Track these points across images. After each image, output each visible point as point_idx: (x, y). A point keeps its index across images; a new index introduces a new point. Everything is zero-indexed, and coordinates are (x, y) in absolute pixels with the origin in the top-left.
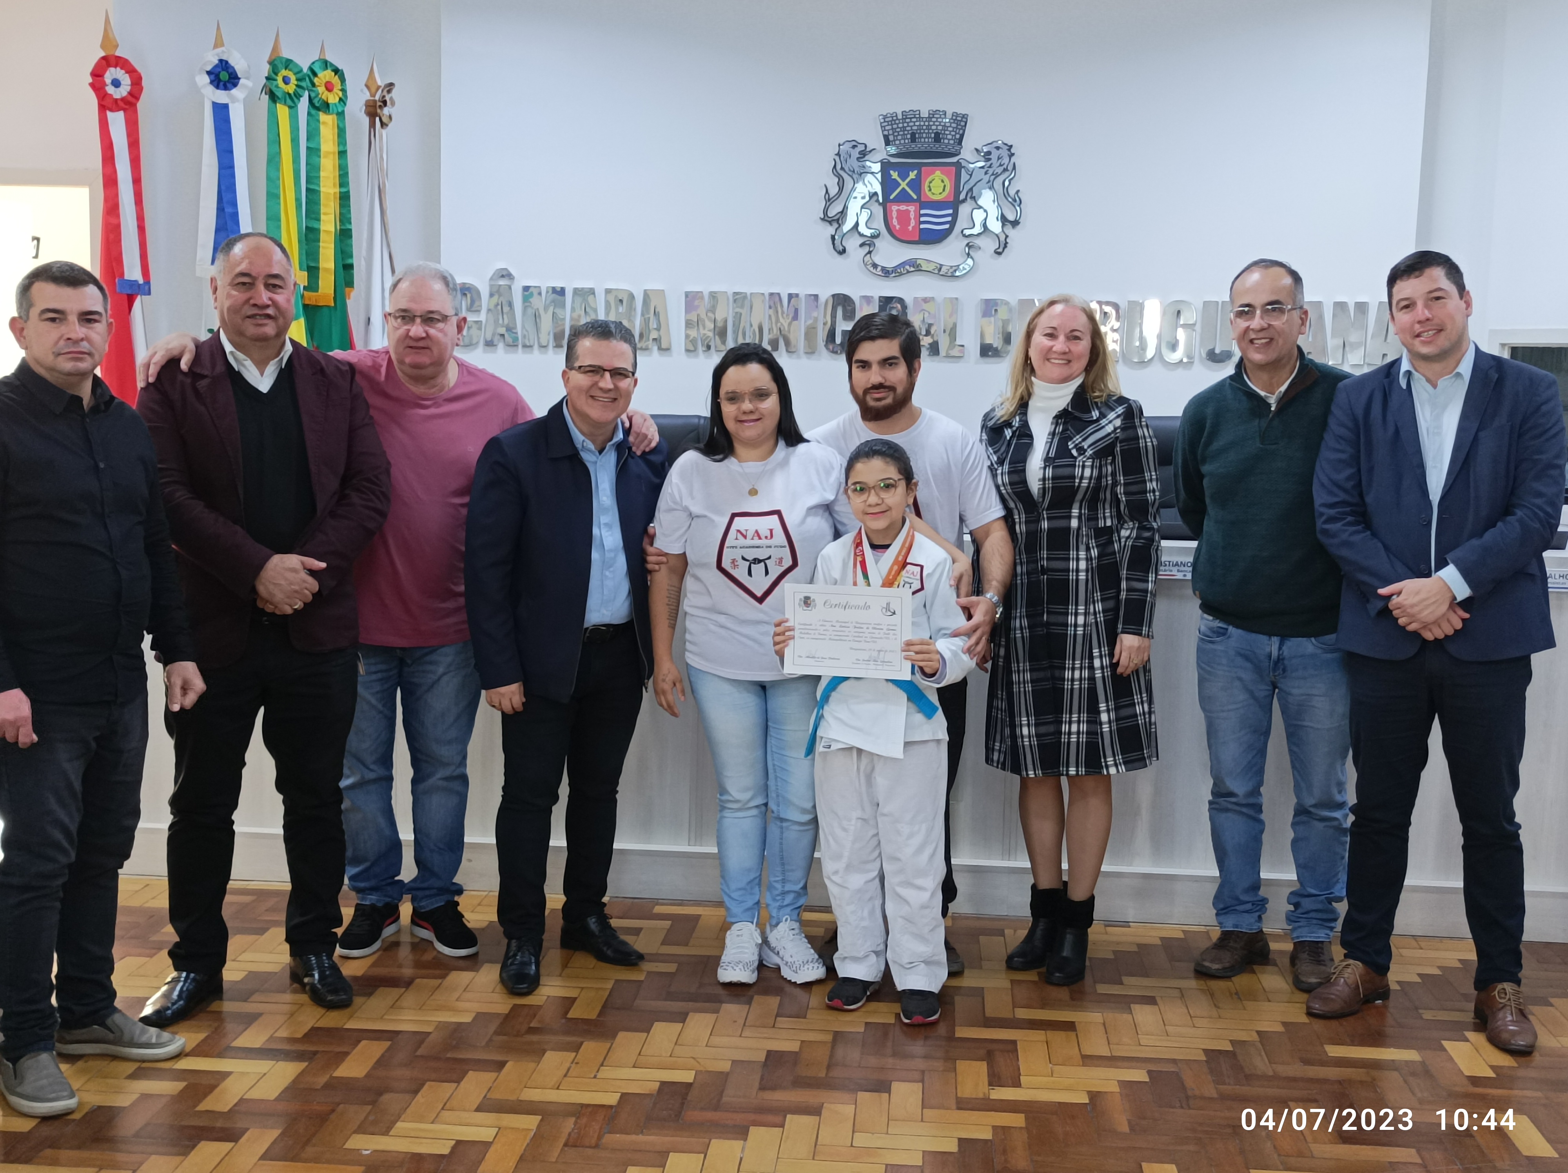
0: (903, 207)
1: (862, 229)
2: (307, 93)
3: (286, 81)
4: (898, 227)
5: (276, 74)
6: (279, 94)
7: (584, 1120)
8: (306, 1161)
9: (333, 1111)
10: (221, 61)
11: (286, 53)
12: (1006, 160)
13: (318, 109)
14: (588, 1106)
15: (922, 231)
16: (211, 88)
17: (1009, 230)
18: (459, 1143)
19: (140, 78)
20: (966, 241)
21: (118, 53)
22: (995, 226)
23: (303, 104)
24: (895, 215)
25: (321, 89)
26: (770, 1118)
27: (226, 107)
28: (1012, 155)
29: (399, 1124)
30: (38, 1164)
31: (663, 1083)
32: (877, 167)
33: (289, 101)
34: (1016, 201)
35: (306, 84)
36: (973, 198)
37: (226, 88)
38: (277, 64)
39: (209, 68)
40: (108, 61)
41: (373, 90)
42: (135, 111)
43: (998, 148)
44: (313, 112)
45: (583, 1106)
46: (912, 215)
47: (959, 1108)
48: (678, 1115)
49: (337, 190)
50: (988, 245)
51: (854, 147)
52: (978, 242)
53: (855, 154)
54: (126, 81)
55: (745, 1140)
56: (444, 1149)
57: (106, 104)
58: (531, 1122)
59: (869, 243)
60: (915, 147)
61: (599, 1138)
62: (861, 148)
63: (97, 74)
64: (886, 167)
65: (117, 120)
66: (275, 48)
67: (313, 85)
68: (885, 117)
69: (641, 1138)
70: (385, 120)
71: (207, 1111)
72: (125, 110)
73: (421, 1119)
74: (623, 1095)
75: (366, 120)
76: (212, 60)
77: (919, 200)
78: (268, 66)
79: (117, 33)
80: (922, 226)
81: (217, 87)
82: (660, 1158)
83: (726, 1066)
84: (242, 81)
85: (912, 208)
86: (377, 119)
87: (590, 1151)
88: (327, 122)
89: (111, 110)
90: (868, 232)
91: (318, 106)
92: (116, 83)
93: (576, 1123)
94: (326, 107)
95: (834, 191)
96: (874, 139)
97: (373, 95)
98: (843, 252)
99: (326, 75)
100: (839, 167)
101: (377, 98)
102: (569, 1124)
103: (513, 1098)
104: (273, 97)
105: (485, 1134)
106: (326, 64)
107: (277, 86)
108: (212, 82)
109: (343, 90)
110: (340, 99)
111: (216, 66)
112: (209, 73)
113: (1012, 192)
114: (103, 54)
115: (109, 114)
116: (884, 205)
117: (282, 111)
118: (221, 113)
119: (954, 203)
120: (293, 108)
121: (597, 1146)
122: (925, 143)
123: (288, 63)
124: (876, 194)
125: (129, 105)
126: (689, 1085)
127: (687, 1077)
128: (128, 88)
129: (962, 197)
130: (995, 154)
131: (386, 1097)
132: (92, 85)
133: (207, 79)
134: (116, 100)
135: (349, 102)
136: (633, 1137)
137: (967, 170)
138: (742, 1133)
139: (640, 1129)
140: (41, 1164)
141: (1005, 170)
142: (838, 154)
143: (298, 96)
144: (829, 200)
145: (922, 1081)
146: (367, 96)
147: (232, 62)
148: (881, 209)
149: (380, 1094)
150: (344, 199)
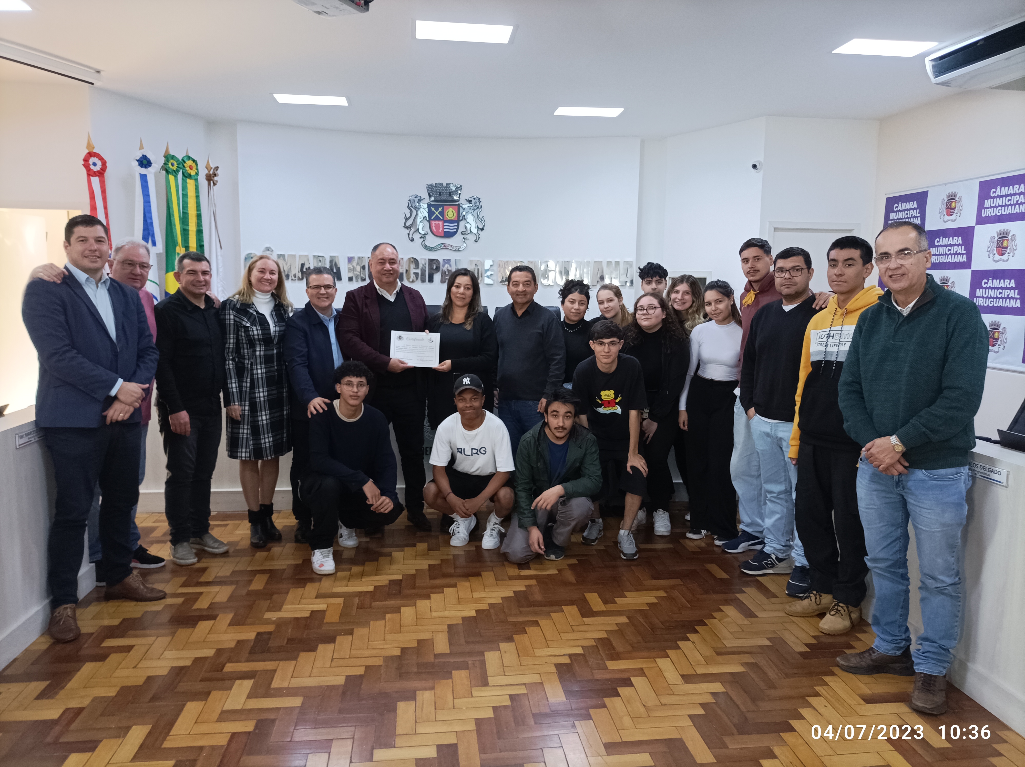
0: (437, 222)
1: (420, 231)
2: (181, 170)
3: (173, 165)
4: (435, 230)
5: (168, 162)
6: (170, 171)
7: (362, 598)
8: (249, 625)
9: (254, 604)
10: (143, 155)
11: (172, 153)
12: (478, 204)
13: (186, 177)
14: (362, 592)
15: (445, 232)
16: (139, 167)
17: (480, 232)
18: (312, 612)
19: (105, 162)
20: (463, 236)
21: (95, 151)
22: (475, 230)
23: (180, 175)
24: (434, 225)
25: (188, 169)
26: (438, 590)
27: (146, 176)
28: (480, 202)
29: (284, 607)
30: (128, 637)
31: (390, 581)
32: (426, 206)
33: (174, 174)
34: (482, 220)
35: (181, 166)
36: (466, 219)
37: (146, 167)
38: (168, 157)
39: (138, 159)
40: (91, 154)
41: (209, 169)
42: (104, 177)
43: (474, 199)
44: (184, 178)
45: (360, 592)
46: (441, 226)
47: (510, 580)
48: (400, 592)
49: (196, 212)
50: (471, 238)
51: (416, 197)
52: (467, 236)
53: (416, 200)
54: (99, 163)
55: (430, 599)
56: (307, 615)
57: (90, 173)
58: (340, 600)
59: (423, 237)
60: (442, 198)
61: (371, 604)
62: (419, 198)
63: (86, 160)
64: (429, 206)
65: (95, 181)
66: (167, 151)
67: (184, 166)
68: (428, 185)
69: (387, 602)
70: (215, 182)
71: (198, 609)
72: (98, 176)
73: (293, 604)
74: (375, 587)
75: (206, 182)
76: (139, 155)
77: (443, 220)
78: (164, 159)
79: (94, 142)
80: (445, 230)
81: (142, 167)
82: (397, 610)
83: (413, 572)
84: (153, 165)
85: (441, 223)
86: (212, 182)
87: (368, 610)
88: (191, 183)
89: (93, 176)
90: (423, 232)
91: (187, 176)
92: (95, 164)
93: (359, 599)
94: (190, 176)
95: (408, 215)
96: (424, 194)
97: (209, 171)
98: (412, 240)
99: (189, 163)
100: (410, 205)
101: (211, 172)
102: (356, 600)
103: (329, 592)
104: (167, 172)
105: (322, 607)
106: (189, 158)
107: (169, 167)
108: (139, 165)
109: (197, 169)
110: (196, 173)
111: (141, 158)
112: (137, 160)
113: (481, 217)
114: (87, 151)
115: (92, 178)
116: (429, 221)
117: (171, 178)
118: (144, 178)
119: (458, 221)
120: (176, 176)
121: (371, 607)
122: (445, 196)
123: (173, 157)
124: (426, 217)
125: (101, 174)
126: (401, 580)
127: (399, 577)
128: (101, 167)
129: (461, 218)
130: (473, 201)
131: (275, 597)
132: (84, 165)
133: (137, 163)
134: (95, 172)
135: (199, 174)
136: (384, 603)
137: (462, 208)
138: (428, 597)
139: (385, 600)
140: (130, 637)
141: (478, 208)
142: (410, 200)
143: (178, 171)
144: (407, 219)
145: (493, 571)
146: (206, 172)
147: (148, 156)
148: (428, 223)
149: (272, 595)
150: (199, 216)
